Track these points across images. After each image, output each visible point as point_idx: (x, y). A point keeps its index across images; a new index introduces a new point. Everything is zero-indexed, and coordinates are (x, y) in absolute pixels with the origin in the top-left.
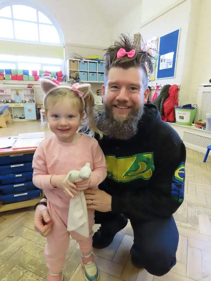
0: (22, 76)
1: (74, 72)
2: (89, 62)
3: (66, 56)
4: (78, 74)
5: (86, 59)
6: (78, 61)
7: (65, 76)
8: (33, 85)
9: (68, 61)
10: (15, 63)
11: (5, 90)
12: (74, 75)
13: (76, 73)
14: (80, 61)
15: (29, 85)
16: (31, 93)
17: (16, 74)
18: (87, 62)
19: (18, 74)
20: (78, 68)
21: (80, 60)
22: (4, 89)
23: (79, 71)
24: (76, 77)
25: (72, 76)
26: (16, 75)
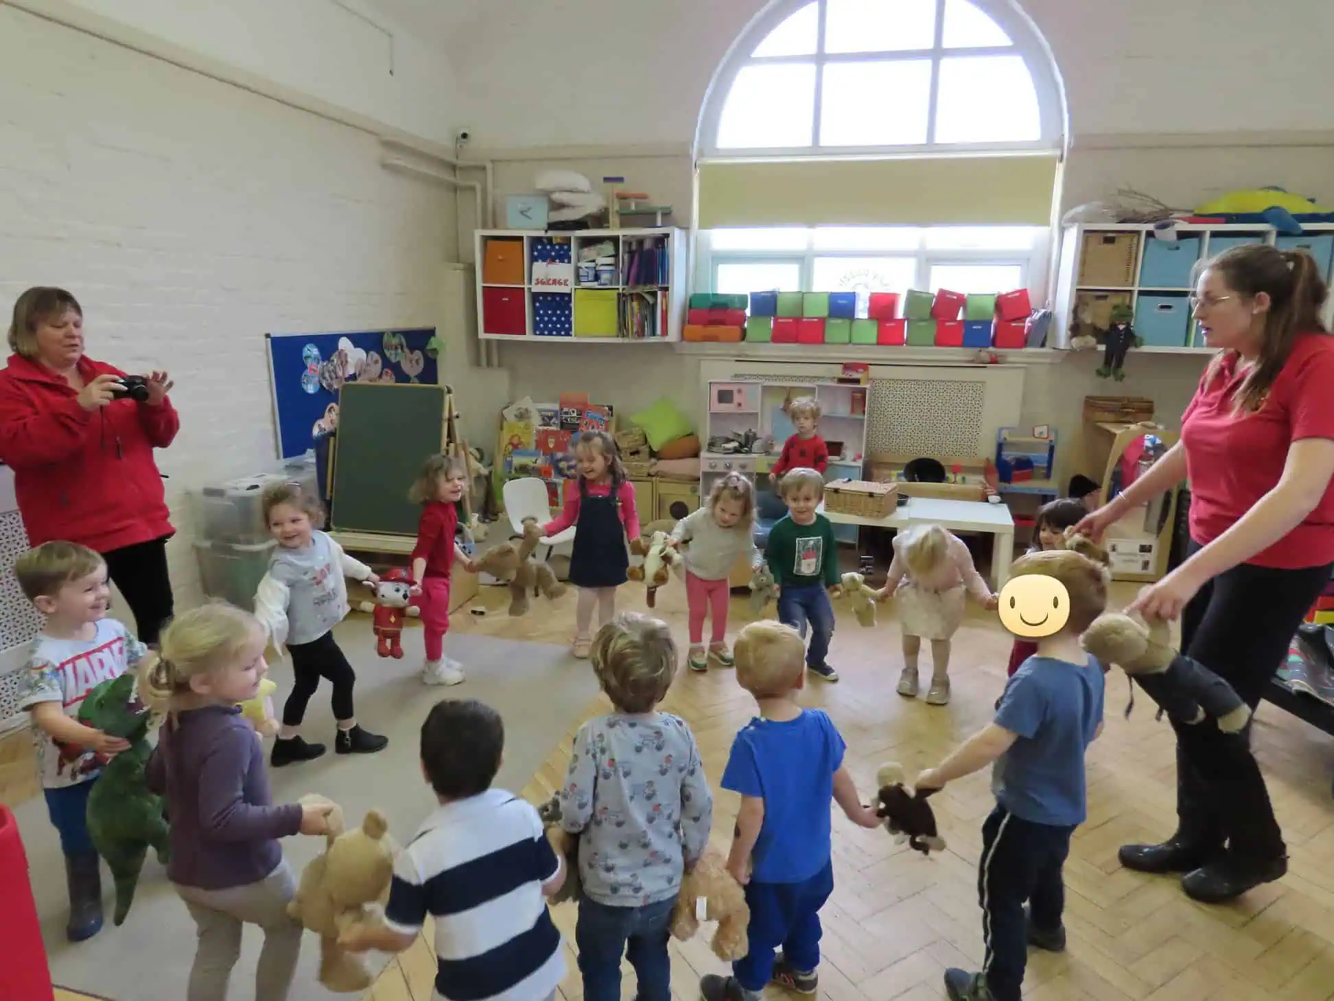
0: (822, 321)
1: (1105, 297)
2: (1215, 234)
3: (1063, 211)
4: (1130, 307)
5: (1191, 221)
6: (1138, 233)
7: (1047, 317)
8: (865, 367)
9: (1072, 237)
10: (803, 260)
11: (740, 391)
12: (1099, 315)
13: (1116, 300)
14: (1150, 234)
15: (847, 367)
16: (853, 411)
17: (798, 314)
18: (1197, 235)
19: (806, 314)
20: (1129, 276)
21: (1151, 227)
22: (734, 388)
23: (1136, 288)
24: (1114, 326)
25: (1088, 321)
26: (798, 320)
